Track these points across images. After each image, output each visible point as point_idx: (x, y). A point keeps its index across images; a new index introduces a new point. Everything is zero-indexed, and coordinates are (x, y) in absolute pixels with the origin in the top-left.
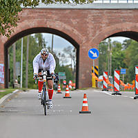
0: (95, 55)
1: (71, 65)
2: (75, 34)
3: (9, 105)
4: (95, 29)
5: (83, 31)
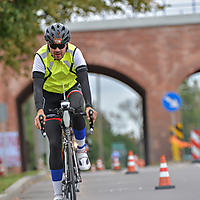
0: (174, 104)
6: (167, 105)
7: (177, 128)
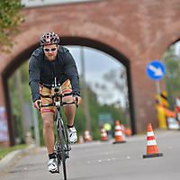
0: (158, 72)
1: (119, 102)
2: (121, 41)
3: (22, 162)
4: (153, 28)
5: (134, 34)
6: (151, 73)
7: (162, 96)
